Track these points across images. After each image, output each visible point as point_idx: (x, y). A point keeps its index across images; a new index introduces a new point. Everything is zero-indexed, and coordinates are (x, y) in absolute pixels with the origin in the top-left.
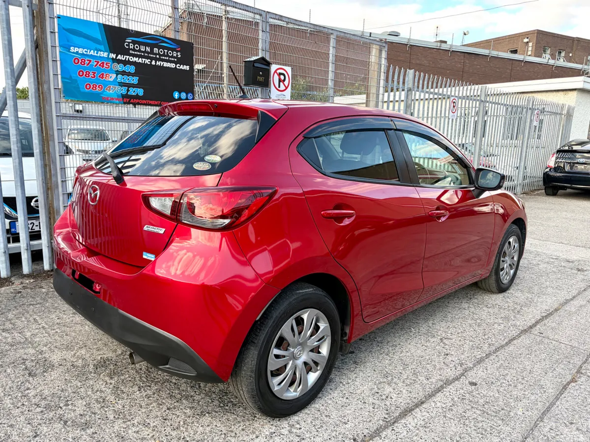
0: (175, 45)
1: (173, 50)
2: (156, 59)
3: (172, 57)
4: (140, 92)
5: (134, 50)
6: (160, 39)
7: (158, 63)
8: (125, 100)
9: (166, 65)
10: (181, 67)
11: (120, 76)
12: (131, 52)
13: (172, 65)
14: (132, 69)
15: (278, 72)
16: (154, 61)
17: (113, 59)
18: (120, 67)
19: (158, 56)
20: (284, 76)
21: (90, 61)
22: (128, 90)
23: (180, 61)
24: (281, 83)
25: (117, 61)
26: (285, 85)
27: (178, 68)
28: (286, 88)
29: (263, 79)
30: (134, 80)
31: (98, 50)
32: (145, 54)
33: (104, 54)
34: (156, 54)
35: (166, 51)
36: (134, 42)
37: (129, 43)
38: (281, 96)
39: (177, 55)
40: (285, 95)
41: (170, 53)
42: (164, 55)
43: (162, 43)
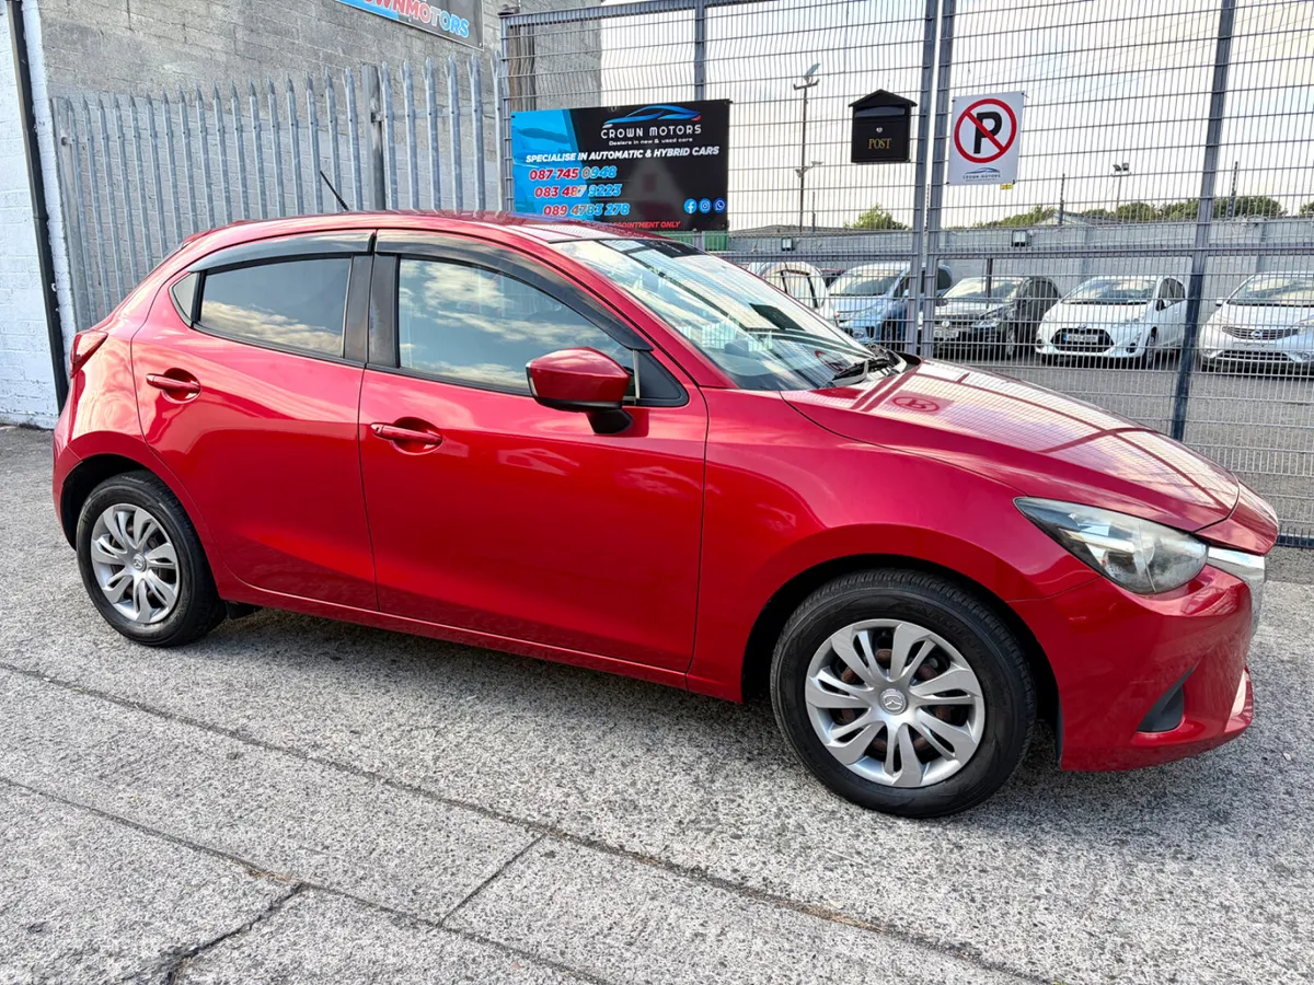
0: (690, 112)
1: (684, 123)
2: (654, 147)
4: (625, 209)
5: (616, 139)
6: (661, 110)
7: (657, 153)
9: (672, 153)
10: (703, 151)
11: (592, 187)
12: (612, 143)
13: (684, 152)
14: (611, 172)
15: (974, 112)
16: (649, 151)
17: (583, 161)
18: (593, 173)
19: (657, 141)
20: (997, 118)
21: (551, 171)
22: (605, 209)
23: (699, 141)
24: (983, 140)
25: (589, 163)
26: (997, 144)
27: (695, 154)
28: (1003, 150)
29: (886, 143)
30: (615, 190)
31: (562, 152)
32: (635, 142)
33: (571, 157)
34: (653, 138)
35: (672, 128)
36: (616, 127)
37: (608, 129)
38: (984, 174)
39: (694, 130)
40: (995, 171)
41: (680, 130)
42: (668, 136)
43: (663, 115)
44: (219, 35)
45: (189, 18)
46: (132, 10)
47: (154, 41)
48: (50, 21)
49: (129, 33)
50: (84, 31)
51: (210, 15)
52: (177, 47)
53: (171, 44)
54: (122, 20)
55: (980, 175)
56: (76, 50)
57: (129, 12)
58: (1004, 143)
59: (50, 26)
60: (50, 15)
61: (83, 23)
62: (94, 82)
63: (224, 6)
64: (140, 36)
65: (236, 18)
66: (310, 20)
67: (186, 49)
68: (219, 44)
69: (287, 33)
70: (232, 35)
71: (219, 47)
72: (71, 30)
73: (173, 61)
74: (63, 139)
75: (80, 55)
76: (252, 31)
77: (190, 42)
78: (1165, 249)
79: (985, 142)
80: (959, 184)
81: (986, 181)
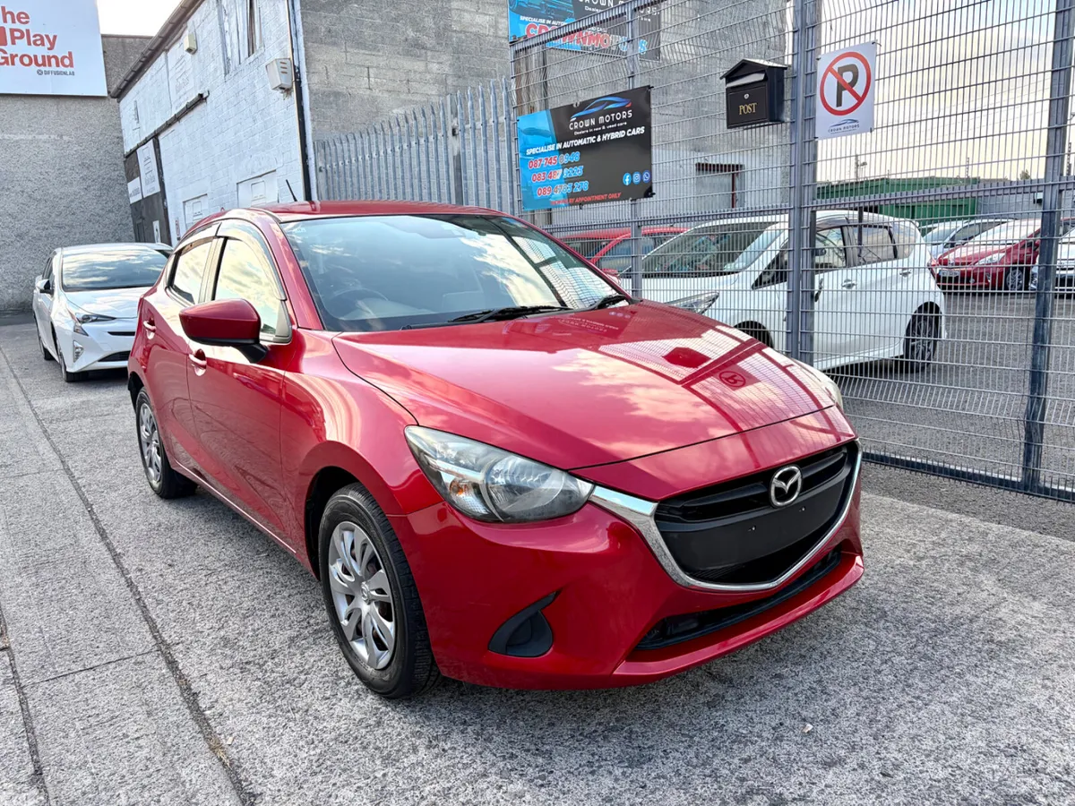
0: (624, 100)
1: (620, 110)
2: (601, 133)
3: (622, 120)
4: (585, 185)
5: (579, 130)
6: (605, 101)
7: (604, 137)
8: (572, 200)
9: (614, 135)
10: (634, 133)
11: (566, 170)
12: (576, 133)
13: (621, 134)
14: (576, 156)
15: (836, 67)
16: (599, 136)
17: (559, 150)
18: (566, 158)
19: (604, 128)
20: (853, 69)
21: (541, 160)
22: (573, 187)
23: (632, 124)
24: (844, 92)
25: (563, 151)
26: (854, 94)
27: (628, 135)
28: (860, 100)
29: (752, 107)
30: (579, 171)
31: (547, 144)
32: (591, 130)
33: (551, 148)
34: (601, 125)
35: (613, 115)
36: (578, 119)
37: (573, 122)
38: (846, 125)
39: (628, 115)
40: (855, 121)
41: (618, 116)
42: (611, 123)
43: (608, 105)
44: (434, 84)
45: (412, 75)
46: (371, 75)
47: (386, 95)
48: (315, 91)
49: (368, 92)
50: (337, 94)
51: (428, 71)
52: (403, 96)
53: (398, 95)
54: (363, 83)
55: (842, 126)
56: (332, 108)
57: (369, 78)
58: (860, 94)
59: (315, 94)
60: (315, 87)
61: (338, 89)
62: (343, 127)
63: (438, 63)
64: (376, 93)
65: (447, 69)
66: (506, 63)
67: (410, 97)
68: (433, 90)
69: (488, 74)
70: (444, 82)
71: (433, 93)
72: (328, 96)
73: (398, 107)
74: (320, 168)
75: (334, 111)
76: (460, 77)
77: (412, 91)
78: (1015, 185)
79: (846, 94)
80: (827, 138)
81: (847, 132)
